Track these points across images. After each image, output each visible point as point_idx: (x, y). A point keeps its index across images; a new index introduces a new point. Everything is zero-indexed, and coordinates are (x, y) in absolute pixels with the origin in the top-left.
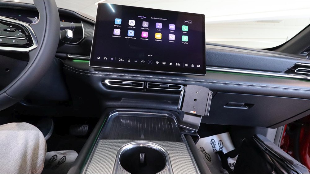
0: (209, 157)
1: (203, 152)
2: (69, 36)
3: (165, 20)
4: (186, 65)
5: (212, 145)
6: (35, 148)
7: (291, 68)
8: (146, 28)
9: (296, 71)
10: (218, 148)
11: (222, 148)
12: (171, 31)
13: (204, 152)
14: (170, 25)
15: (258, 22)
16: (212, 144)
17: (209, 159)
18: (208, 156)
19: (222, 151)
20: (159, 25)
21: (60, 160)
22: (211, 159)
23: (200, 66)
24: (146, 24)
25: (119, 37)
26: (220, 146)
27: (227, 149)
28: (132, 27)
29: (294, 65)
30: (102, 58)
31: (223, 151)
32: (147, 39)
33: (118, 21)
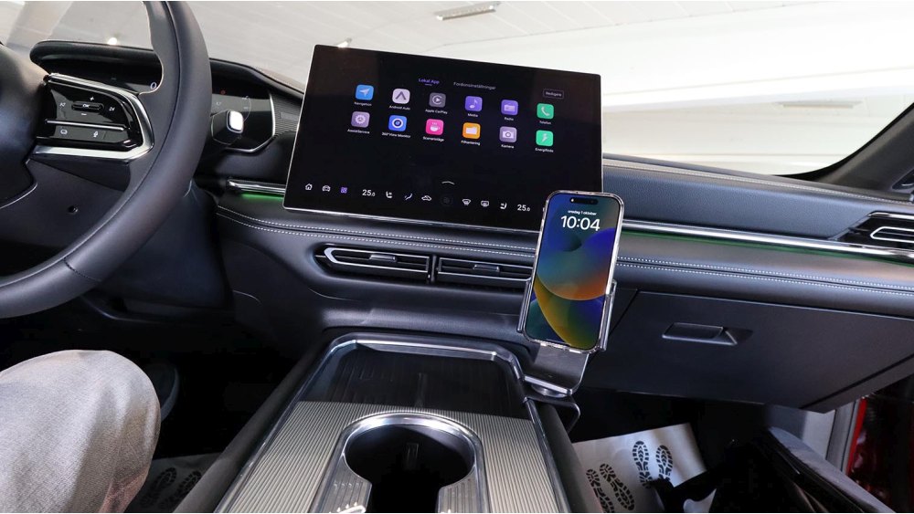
0: (628, 496)
1: (609, 480)
2: (233, 126)
3: (491, 88)
5: (636, 459)
6: (130, 420)
7: (858, 227)
8: (439, 109)
9: (875, 235)
10: (654, 470)
11: (668, 470)
12: (506, 118)
13: (613, 479)
14: (504, 102)
16: (638, 457)
17: (628, 503)
18: (625, 492)
19: (668, 479)
20: (476, 101)
21: (184, 483)
22: (633, 501)
24: (438, 100)
25: (365, 132)
26: (662, 463)
27: (681, 471)
28: (400, 108)
29: (867, 219)
30: (317, 187)
31: (671, 481)
32: (439, 139)
33: (365, 92)
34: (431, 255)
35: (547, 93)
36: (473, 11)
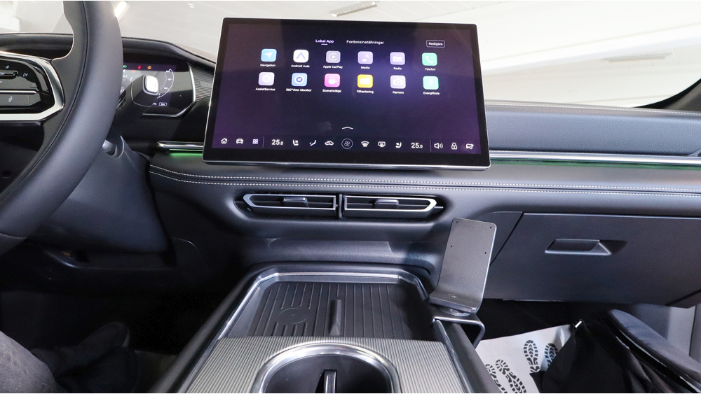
0: (521, 387)
1: (504, 373)
2: (149, 89)
3: (379, 43)
4: (437, 146)
5: (527, 356)
8: (335, 64)
12: (395, 68)
13: (507, 373)
14: (392, 54)
15: (612, 60)
16: (528, 353)
17: (521, 392)
18: (518, 383)
20: (367, 56)
22: (525, 391)
23: (472, 145)
24: (333, 57)
25: (271, 89)
26: (549, 359)
28: (301, 66)
32: (337, 91)
33: (269, 55)
34: (337, 194)
35: (430, 43)
36: (360, 7)
